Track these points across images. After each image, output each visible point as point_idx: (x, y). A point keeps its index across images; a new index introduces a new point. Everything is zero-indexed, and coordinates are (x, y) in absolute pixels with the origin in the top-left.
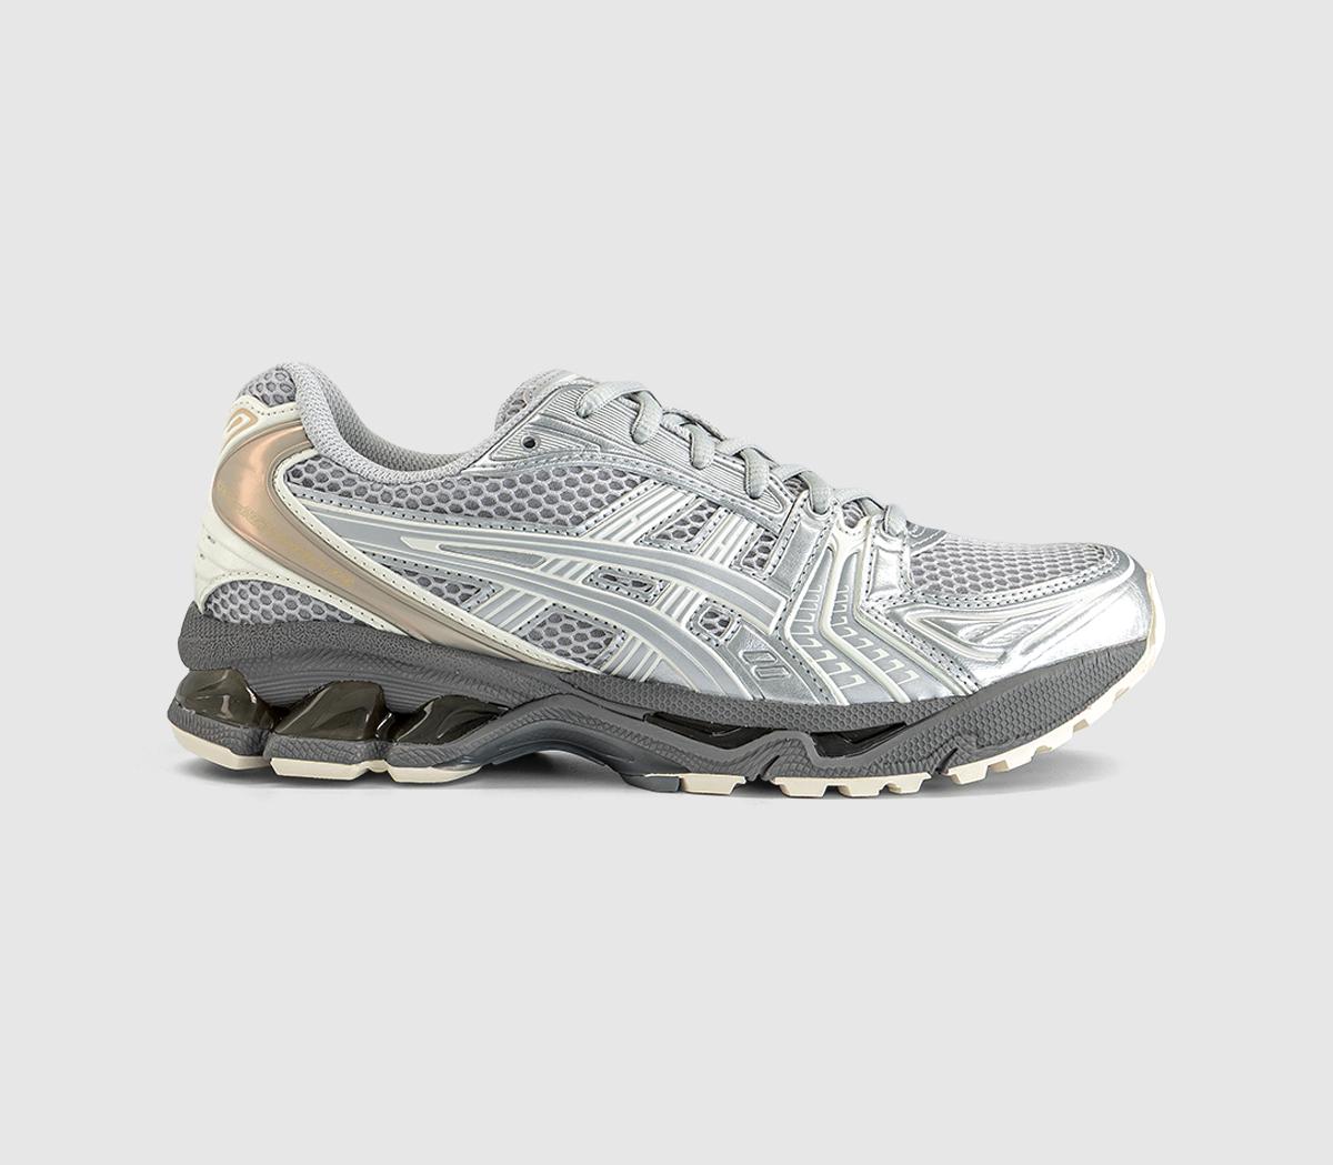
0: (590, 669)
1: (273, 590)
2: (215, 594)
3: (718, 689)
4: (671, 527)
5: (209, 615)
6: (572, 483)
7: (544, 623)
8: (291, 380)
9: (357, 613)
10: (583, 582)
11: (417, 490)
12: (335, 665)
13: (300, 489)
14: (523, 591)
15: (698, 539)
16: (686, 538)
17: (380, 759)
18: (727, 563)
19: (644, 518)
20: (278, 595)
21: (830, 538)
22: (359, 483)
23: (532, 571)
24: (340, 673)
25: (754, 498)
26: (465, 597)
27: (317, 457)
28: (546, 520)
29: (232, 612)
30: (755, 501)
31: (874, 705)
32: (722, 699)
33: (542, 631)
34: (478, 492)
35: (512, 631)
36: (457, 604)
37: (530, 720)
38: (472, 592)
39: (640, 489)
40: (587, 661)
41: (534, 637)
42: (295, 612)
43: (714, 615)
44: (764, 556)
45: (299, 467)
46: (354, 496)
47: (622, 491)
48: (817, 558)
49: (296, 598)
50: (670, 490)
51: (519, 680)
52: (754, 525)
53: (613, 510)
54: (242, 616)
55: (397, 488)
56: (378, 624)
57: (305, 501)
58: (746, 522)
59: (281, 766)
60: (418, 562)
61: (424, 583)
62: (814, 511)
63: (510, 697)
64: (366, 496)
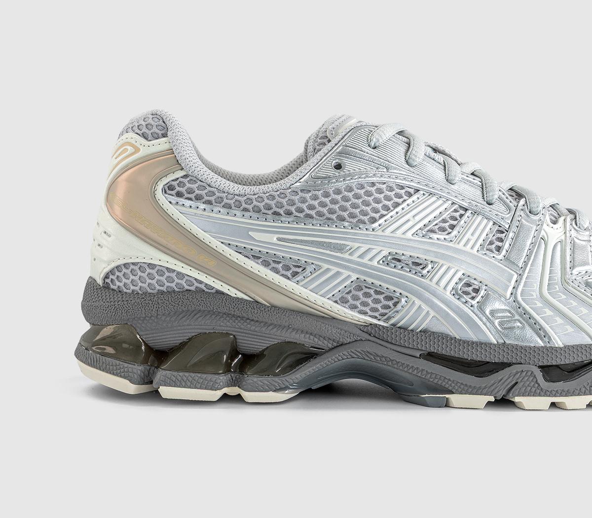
0: (381, 323)
1: (156, 269)
2: (112, 272)
3: (472, 336)
4: (436, 225)
5: (106, 287)
6: (369, 194)
7: (350, 292)
8: (164, 122)
9: (218, 285)
10: (378, 262)
11: (260, 199)
12: (203, 322)
13: (174, 199)
14: (335, 269)
15: (455, 232)
16: (447, 232)
17: (235, 386)
18: (476, 249)
19: (418, 218)
20: (160, 273)
21: (543, 231)
22: (217, 194)
23: (342, 255)
24: (207, 327)
25: (490, 204)
26: (295, 274)
27: (186, 176)
28: (351, 220)
29: (125, 285)
30: (491, 206)
31: (581, 346)
32: (476, 343)
33: (349, 297)
34: (304, 201)
35: (328, 297)
36: (288, 278)
37: (340, 358)
38: (299, 270)
39: (414, 198)
40: (379, 317)
41: (343, 301)
42: (173, 285)
43: (468, 285)
44: (500, 244)
45: (173, 183)
46: (214, 204)
47: (401, 200)
48: (535, 246)
49: (173, 275)
50: (434, 199)
51: (333, 332)
52: (491, 223)
53: (397, 213)
54: (132, 288)
55: (245, 198)
56: (233, 292)
57: (178, 207)
58: (485, 221)
59: (166, 391)
60: (261, 249)
61: (266, 264)
62: (530, 212)
63: (326, 342)
64: (223, 204)
